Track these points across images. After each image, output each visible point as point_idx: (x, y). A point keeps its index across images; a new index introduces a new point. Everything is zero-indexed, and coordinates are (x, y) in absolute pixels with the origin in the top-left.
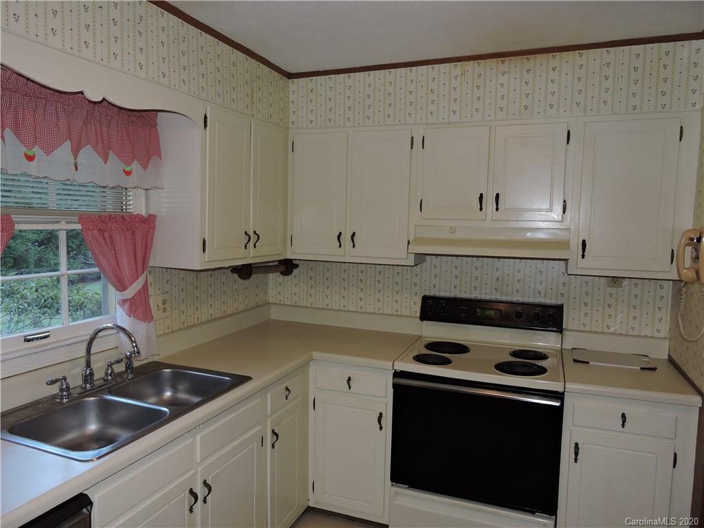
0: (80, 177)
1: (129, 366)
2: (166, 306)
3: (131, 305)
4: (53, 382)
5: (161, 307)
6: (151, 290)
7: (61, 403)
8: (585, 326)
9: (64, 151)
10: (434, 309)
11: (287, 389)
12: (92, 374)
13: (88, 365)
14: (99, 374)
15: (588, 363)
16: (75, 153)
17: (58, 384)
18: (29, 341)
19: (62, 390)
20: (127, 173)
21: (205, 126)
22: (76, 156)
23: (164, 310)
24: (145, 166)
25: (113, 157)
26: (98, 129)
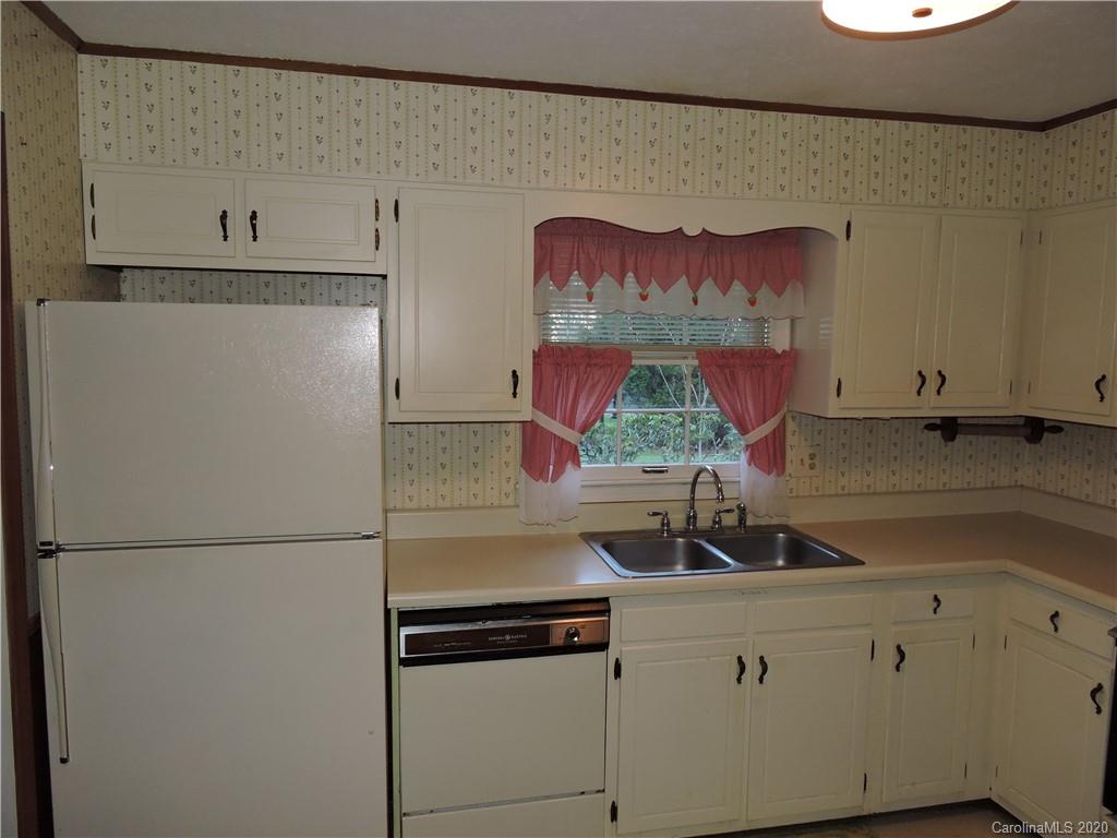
0: (701, 311)
1: (742, 520)
2: (816, 461)
3: (753, 453)
4: (655, 514)
5: (807, 461)
6: (791, 440)
7: (662, 537)
9: (681, 286)
11: (936, 599)
12: (695, 517)
13: (692, 507)
14: (704, 521)
16: (695, 287)
17: (661, 517)
18: (647, 472)
19: (663, 525)
20: (753, 303)
21: (848, 237)
22: (695, 291)
23: (812, 467)
24: (779, 292)
25: (738, 288)
26: (719, 260)
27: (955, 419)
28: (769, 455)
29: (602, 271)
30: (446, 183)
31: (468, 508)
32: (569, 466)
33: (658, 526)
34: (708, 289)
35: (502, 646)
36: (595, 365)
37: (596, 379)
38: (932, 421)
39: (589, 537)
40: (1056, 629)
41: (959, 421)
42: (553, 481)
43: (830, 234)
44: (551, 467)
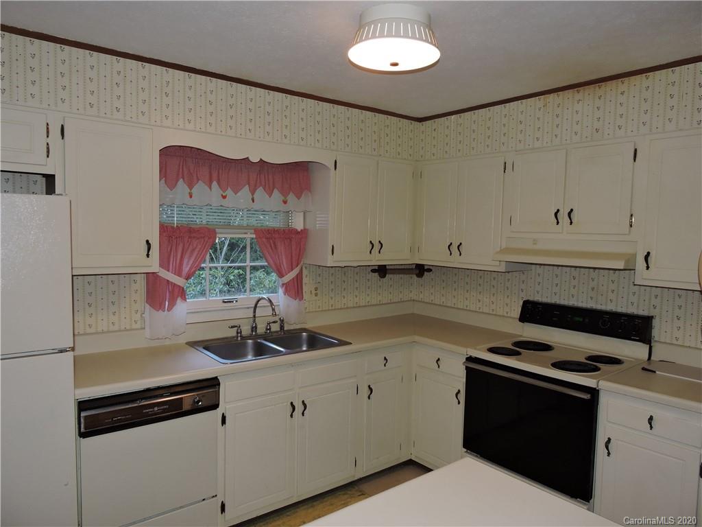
0: (256, 206)
1: (282, 327)
2: (318, 292)
3: (286, 288)
4: (232, 327)
5: (314, 292)
6: (305, 280)
7: (237, 340)
8: (677, 340)
9: (245, 191)
10: (533, 312)
11: (385, 359)
12: (256, 327)
13: (254, 321)
14: (261, 329)
15: (655, 372)
16: (253, 192)
17: (236, 328)
18: (225, 302)
19: (238, 333)
20: (285, 202)
21: (335, 168)
22: (253, 194)
23: (316, 295)
24: (299, 197)
25: (276, 193)
26: (266, 176)
27: (385, 266)
28: (295, 289)
29: (198, 180)
30: (98, 117)
31: (109, 332)
32: (179, 300)
33: (235, 334)
34: (260, 192)
35: (152, 415)
36: (194, 237)
37: (195, 245)
38: (374, 268)
39: (193, 344)
40: (439, 367)
41: (387, 267)
42: (168, 310)
43: (326, 166)
44: (167, 303)
